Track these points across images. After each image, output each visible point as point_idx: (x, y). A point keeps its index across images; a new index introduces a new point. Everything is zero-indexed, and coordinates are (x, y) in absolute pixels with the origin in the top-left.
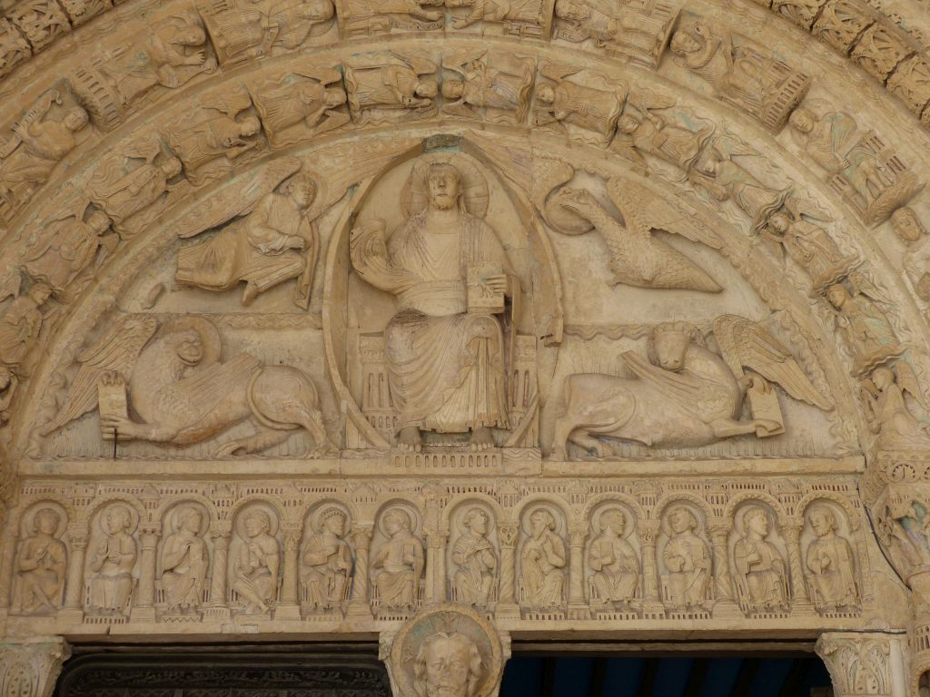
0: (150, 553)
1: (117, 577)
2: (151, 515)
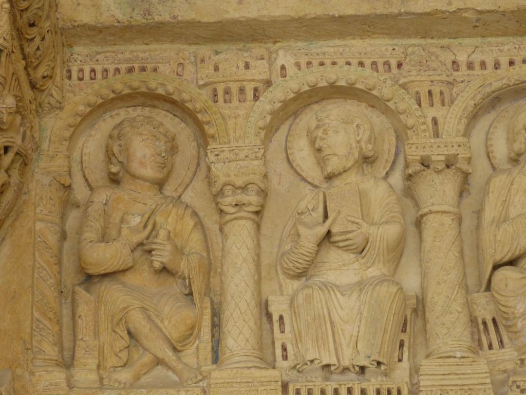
0: (447, 220)
1: (360, 285)
2: (435, 121)
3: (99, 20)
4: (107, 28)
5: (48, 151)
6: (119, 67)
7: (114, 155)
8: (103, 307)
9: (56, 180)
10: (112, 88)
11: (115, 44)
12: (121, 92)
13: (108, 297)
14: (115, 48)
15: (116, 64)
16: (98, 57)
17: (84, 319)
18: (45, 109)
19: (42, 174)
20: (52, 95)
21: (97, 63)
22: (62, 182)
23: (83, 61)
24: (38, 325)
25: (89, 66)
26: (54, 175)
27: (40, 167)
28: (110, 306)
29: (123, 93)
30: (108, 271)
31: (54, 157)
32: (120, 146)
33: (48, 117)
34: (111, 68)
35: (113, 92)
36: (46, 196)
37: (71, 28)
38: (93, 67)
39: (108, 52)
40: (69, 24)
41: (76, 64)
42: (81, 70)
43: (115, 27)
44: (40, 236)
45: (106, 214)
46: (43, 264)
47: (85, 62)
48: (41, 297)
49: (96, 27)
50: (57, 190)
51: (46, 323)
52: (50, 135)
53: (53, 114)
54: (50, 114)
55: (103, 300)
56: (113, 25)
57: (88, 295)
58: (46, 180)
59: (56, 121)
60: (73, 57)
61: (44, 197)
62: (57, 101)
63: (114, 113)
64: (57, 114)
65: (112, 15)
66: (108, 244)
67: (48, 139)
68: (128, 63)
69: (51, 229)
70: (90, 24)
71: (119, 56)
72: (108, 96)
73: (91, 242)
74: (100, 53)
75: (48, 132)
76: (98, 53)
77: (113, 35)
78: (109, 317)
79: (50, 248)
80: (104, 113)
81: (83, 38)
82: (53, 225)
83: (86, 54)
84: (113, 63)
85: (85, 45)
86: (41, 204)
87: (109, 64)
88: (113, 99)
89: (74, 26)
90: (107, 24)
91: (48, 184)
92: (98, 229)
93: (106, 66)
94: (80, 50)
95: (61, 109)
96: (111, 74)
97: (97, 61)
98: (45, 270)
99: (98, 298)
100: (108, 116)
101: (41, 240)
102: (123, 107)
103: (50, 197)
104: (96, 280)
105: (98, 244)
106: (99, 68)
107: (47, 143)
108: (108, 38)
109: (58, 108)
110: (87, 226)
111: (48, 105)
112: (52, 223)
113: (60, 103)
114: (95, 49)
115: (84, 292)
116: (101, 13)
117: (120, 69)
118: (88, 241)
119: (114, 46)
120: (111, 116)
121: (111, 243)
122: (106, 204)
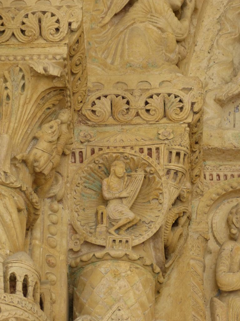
3: (224, 146)
4: (228, 150)
5: (196, 219)
6: (233, 174)
7: (233, 223)
8: (231, 310)
9: (201, 236)
10: (231, 185)
11: (230, 161)
12: (236, 188)
13: (234, 304)
14: (230, 163)
15: (231, 172)
16: (221, 167)
17: (220, 317)
18: (194, 195)
19: (193, 232)
20: (198, 187)
21: (220, 171)
22: (206, 237)
23: (212, 169)
24: (194, 319)
25: (216, 173)
26: (200, 233)
27: (192, 228)
28: (236, 310)
29: (237, 188)
30: (234, 289)
31: (200, 223)
32: (237, 218)
33: (195, 200)
34: (229, 174)
35: (232, 187)
36: (196, 245)
37: (207, 150)
38: (218, 173)
39: (227, 165)
40: (206, 147)
41: (208, 171)
42: (211, 175)
43: (233, 150)
44: (193, 268)
45: (231, 257)
46: (196, 285)
47: (214, 170)
48: (195, 303)
49: (222, 149)
50: (202, 242)
51: (199, 318)
52: (197, 211)
53: (198, 199)
54: (196, 198)
55: (231, 306)
56: (232, 149)
57: (222, 303)
58: (196, 236)
59: (199, 203)
60: (206, 167)
61: (194, 246)
62: (201, 191)
63: (230, 200)
64: (200, 199)
65: (231, 143)
66: (234, 274)
67: (195, 212)
68: (238, 172)
69: (199, 264)
70: (218, 147)
71: (233, 167)
72: (229, 190)
73: (224, 272)
74: (221, 166)
75: (195, 208)
76: (220, 166)
77: (231, 155)
78: (235, 316)
79: (199, 275)
80: (224, 200)
81: (213, 156)
82: (200, 262)
83: (213, 165)
84: (230, 171)
85: (213, 160)
86: (193, 250)
87: (227, 172)
88: (231, 192)
89: (209, 148)
90: (229, 148)
91: (196, 238)
92: (228, 265)
93: (226, 173)
94: (210, 163)
95: (202, 195)
96: (229, 177)
97: (220, 170)
98: (197, 288)
99: (228, 305)
100: (226, 202)
101: (193, 270)
102: (235, 197)
103: (198, 246)
104: (226, 295)
105: (229, 273)
106: (221, 174)
107: (195, 215)
108: (227, 157)
109: (201, 195)
110: (222, 263)
111: (196, 193)
112: (199, 261)
113: (203, 192)
114: (219, 163)
115: (219, 301)
116: (224, 142)
117: (234, 175)
118: (223, 271)
119: (230, 162)
120: (228, 202)
121: (236, 273)
122: (231, 251)
